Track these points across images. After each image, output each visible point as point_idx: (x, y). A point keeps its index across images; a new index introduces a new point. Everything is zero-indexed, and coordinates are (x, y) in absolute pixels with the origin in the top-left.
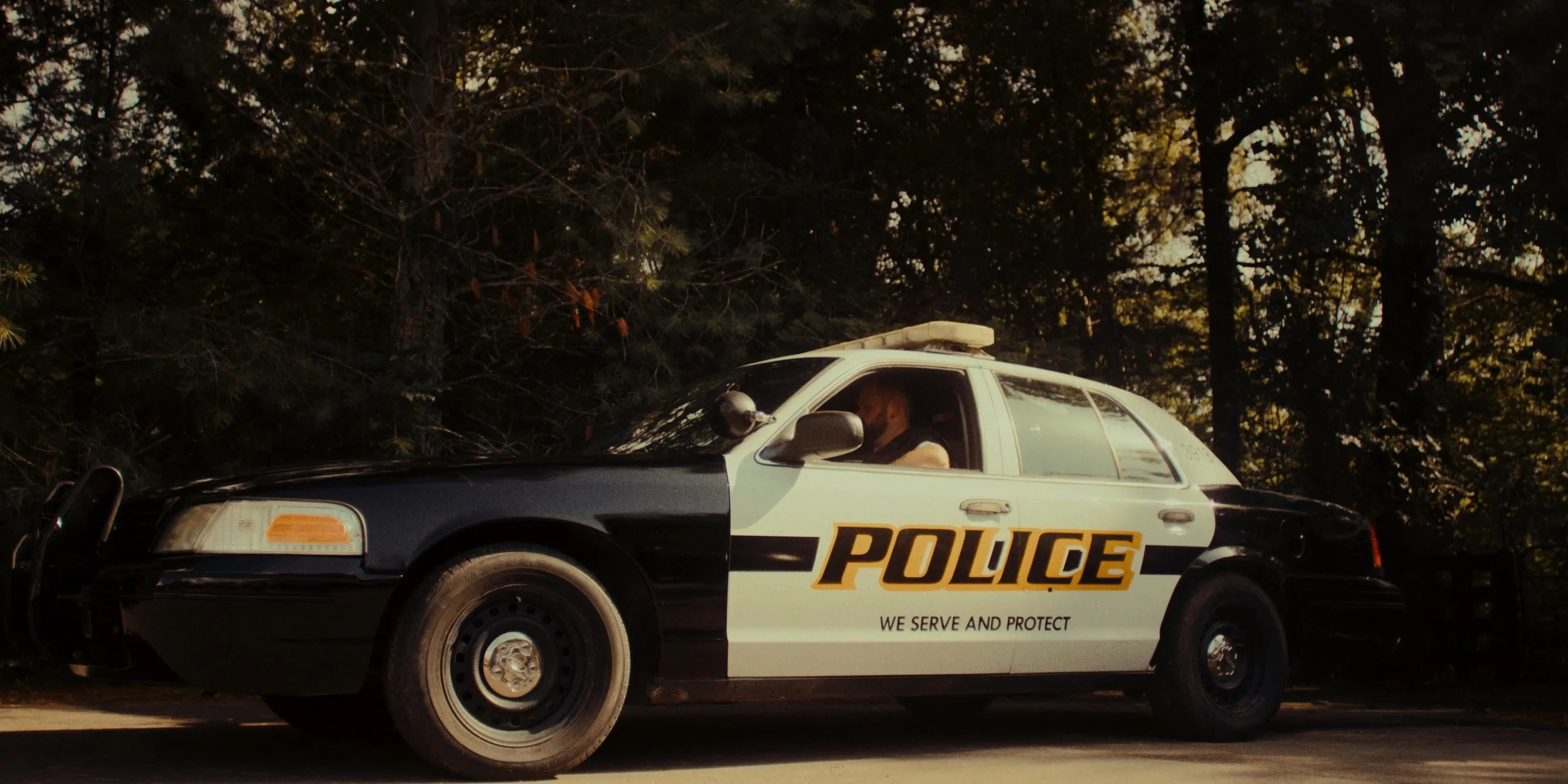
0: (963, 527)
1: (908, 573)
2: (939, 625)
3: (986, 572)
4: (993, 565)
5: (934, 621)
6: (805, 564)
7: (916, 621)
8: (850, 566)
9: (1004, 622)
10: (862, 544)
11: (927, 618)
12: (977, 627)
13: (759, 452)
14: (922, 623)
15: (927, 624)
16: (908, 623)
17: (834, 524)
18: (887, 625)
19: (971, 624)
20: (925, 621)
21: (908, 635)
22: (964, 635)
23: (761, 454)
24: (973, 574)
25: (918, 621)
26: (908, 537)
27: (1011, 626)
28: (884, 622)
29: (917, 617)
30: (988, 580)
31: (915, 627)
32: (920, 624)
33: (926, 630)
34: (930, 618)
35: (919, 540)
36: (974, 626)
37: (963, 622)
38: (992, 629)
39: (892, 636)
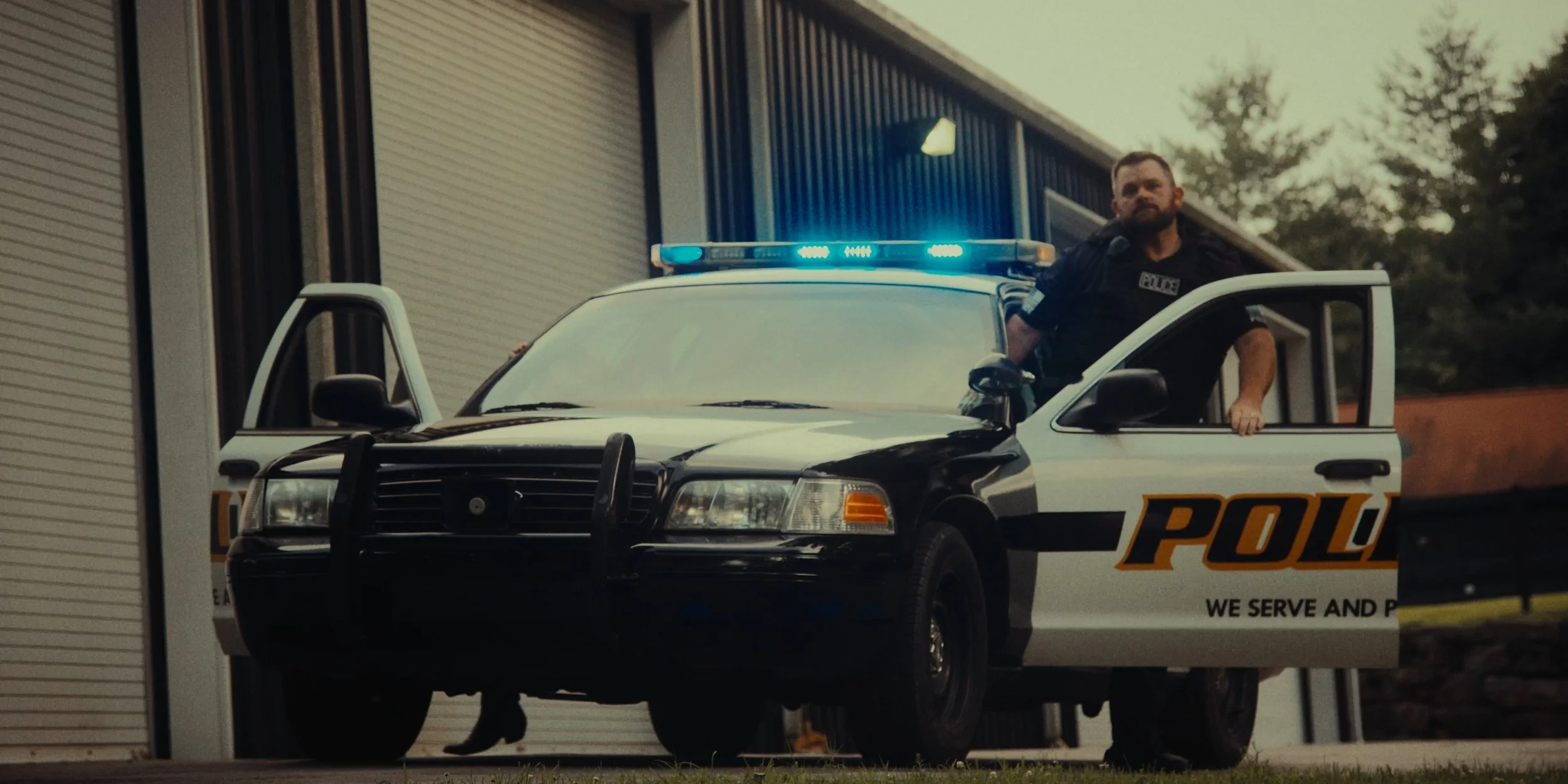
0: (1317, 494)
2: (1287, 610)
3: (1351, 547)
4: (1361, 538)
5: (1280, 605)
6: (1111, 544)
7: (1256, 605)
8: (1164, 543)
9: (1381, 606)
10: (1179, 519)
11: (1270, 601)
12: (1341, 612)
13: (1057, 417)
14: (1264, 608)
15: (1270, 608)
16: (1244, 608)
17: (1144, 496)
18: (1217, 609)
19: (1333, 608)
20: (1268, 604)
21: (1246, 622)
22: (1321, 622)
23: (1058, 422)
24: (1332, 548)
25: (1259, 605)
26: (1243, 506)
27: (1391, 612)
28: (1212, 604)
29: (1257, 601)
30: (1354, 557)
31: (1253, 611)
32: (1260, 608)
33: (1269, 615)
34: (1273, 602)
35: (1256, 511)
36: (1337, 612)
37: (1322, 605)
38: (1364, 615)
39: (1224, 623)
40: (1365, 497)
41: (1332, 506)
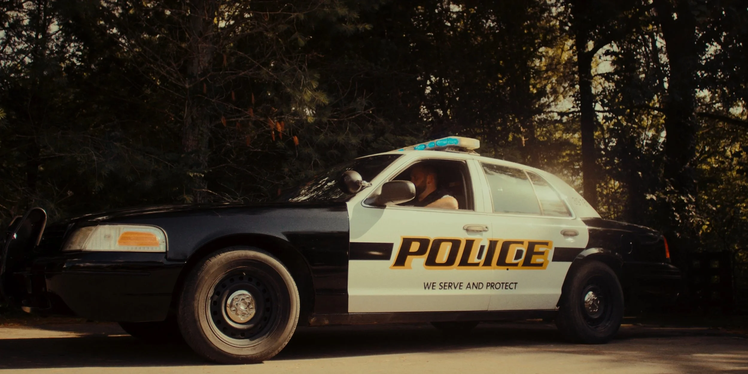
0: (465, 238)
1: (438, 261)
2: (453, 287)
4: (479, 257)
5: (450, 285)
6: (386, 256)
7: (441, 284)
8: (409, 257)
9: (485, 285)
10: (415, 247)
11: (447, 283)
13: (364, 201)
14: (445, 286)
15: (447, 286)
16: (437, 286)
17: (401, 236)
18: (427, 286)
19: (469, 286)
21: (438, 292)
22: (464, 292)
23: (365, 202)
24: (470, 261)
25: (443, 285)
26: (438, 243)
27: (488, 287)
28: (426, 284)
29: (442, 283)
30: (477, 265)
31: (441, 287)
32: (443, 286)
33: (446, 289)
34: (448, 283)
35: (443, 244)
36: (470, 287)
37: (465, 285)
38: (479, 289)
39: (430, 292)
40: (481, 240)
41: (470, 244)
